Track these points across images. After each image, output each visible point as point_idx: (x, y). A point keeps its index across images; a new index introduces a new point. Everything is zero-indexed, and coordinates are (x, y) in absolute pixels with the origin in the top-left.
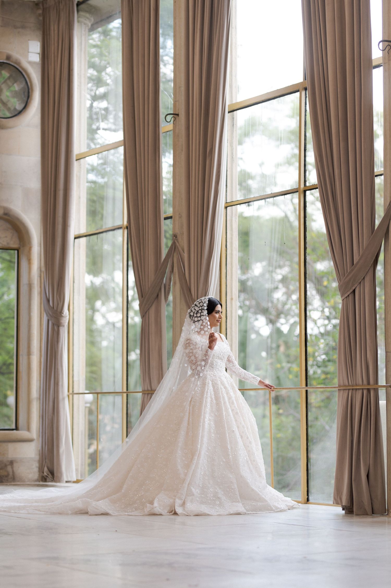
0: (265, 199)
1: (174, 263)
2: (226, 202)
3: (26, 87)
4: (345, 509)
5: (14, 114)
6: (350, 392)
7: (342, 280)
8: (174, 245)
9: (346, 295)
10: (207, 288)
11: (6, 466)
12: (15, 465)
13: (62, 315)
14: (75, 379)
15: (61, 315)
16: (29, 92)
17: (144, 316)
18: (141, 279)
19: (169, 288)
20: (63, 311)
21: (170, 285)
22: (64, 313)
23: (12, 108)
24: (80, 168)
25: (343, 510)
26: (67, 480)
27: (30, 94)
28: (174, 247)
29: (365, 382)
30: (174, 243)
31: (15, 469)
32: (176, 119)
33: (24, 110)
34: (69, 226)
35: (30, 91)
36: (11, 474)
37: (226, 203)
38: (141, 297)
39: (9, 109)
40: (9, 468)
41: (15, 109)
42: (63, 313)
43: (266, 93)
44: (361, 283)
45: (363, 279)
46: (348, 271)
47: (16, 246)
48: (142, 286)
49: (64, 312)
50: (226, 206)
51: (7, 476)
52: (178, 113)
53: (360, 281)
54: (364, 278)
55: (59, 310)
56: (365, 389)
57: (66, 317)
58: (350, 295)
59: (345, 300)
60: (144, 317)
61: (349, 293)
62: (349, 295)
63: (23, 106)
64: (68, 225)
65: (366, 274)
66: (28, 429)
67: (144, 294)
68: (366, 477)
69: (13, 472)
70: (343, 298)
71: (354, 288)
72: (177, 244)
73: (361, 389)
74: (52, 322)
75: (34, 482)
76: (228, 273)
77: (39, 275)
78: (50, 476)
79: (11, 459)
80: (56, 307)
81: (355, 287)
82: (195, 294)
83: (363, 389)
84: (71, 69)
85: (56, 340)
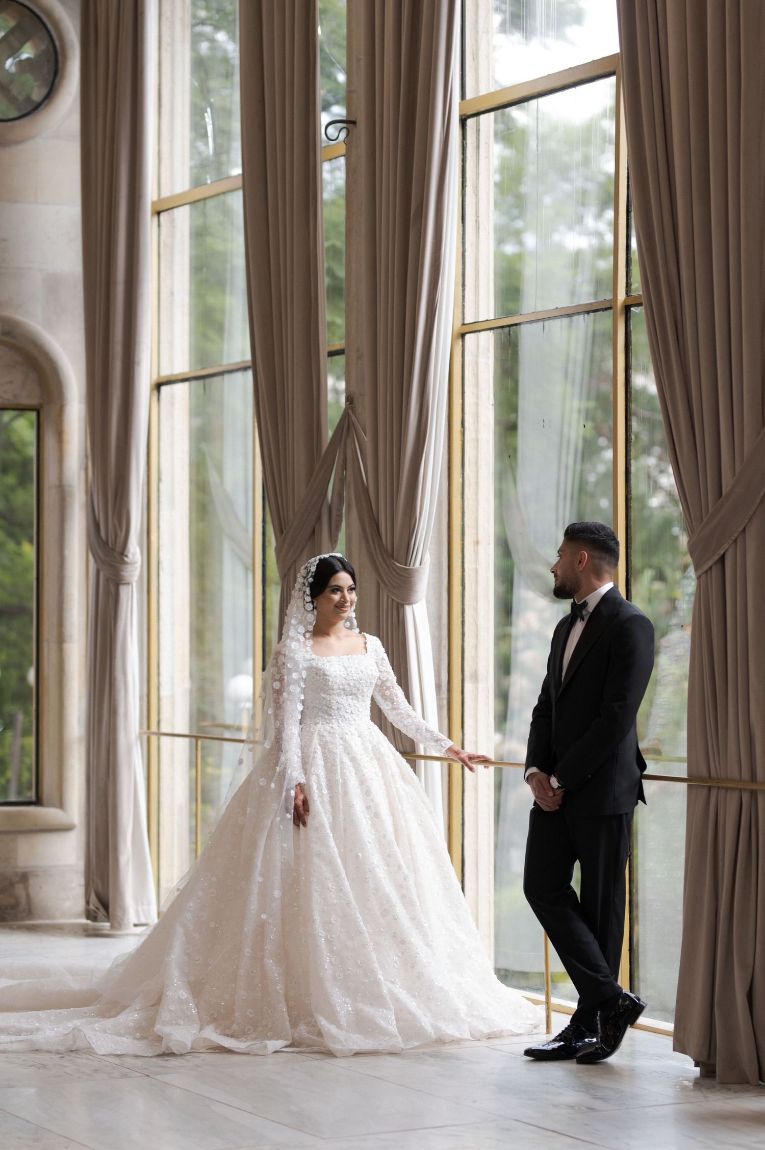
0: (544, 321)
1: (348, 460)
2: (462, 322)
3: (51, 49)
4: (700, 1065)
5: (24, 112)
6: (714, 792)
7: (696, 531)
8: (347, 420)
9: (705, 568)
10: (412, 524)
11: (12, 884)
12: (32, 881)
13: (126, 559)
14: (165, 692)
15: (123, 559)
16: (56, 62)
17: (285, 576)
18: (278, 492)
19: (340, 516)
20: (127, 550)
21: (340, 510)
22: (130, 556)
23: (21, 98)
24: (173, 227)
25: (695, 1066)
26: (136, 922)
27: (60, 65)
28: (346, 424)
29: (746, 774)
30: (346, 416)
31: (32, 891)
32: (350, 132)
33: (46, 102)
34: (139, 363)
35: (60, 58)
36: (23, 901)
37: (463, 324)
38: (278, 534)
39: (12, 100)
40: (19, 890)
41: (28, 99)
42: (126, 556)
43: (546, 74)
44: (739, 541)
45: (741, 532)
46: (710, 511)
47: (33, 401)
48: (281, 510)
49: (128, 552)
50: (464, 332)
51: (15, 906)
52: (356, 119)
53: (736, 535)
54: (744, 529)
55: (118, 548)
56: (745, 790)
57: (135, 563)
58: (713, 568)
59: (703, 577)
60: (286, 578)
61: (710, 563)
62: (711, 568)
63: (44, 91)
64: (136, 360)
65: (750, 520)
66: (61, 804)
67: (285, 525)
68: (746, 998)
69: (28, 896)
70: (699, 573)
71: (722, 552)
72: (354, 418)
73: (736, 789)
74: (105, 576)
75: (76, 918)
76: (466, 483)
77: (84, 466)
78: (102, 911)
79: (23, 870)
80: (112, 543)
81: (725, 550)
82: (386, 536)
83: (741, 790)
84: (139, 12)
85: (113, 614)
